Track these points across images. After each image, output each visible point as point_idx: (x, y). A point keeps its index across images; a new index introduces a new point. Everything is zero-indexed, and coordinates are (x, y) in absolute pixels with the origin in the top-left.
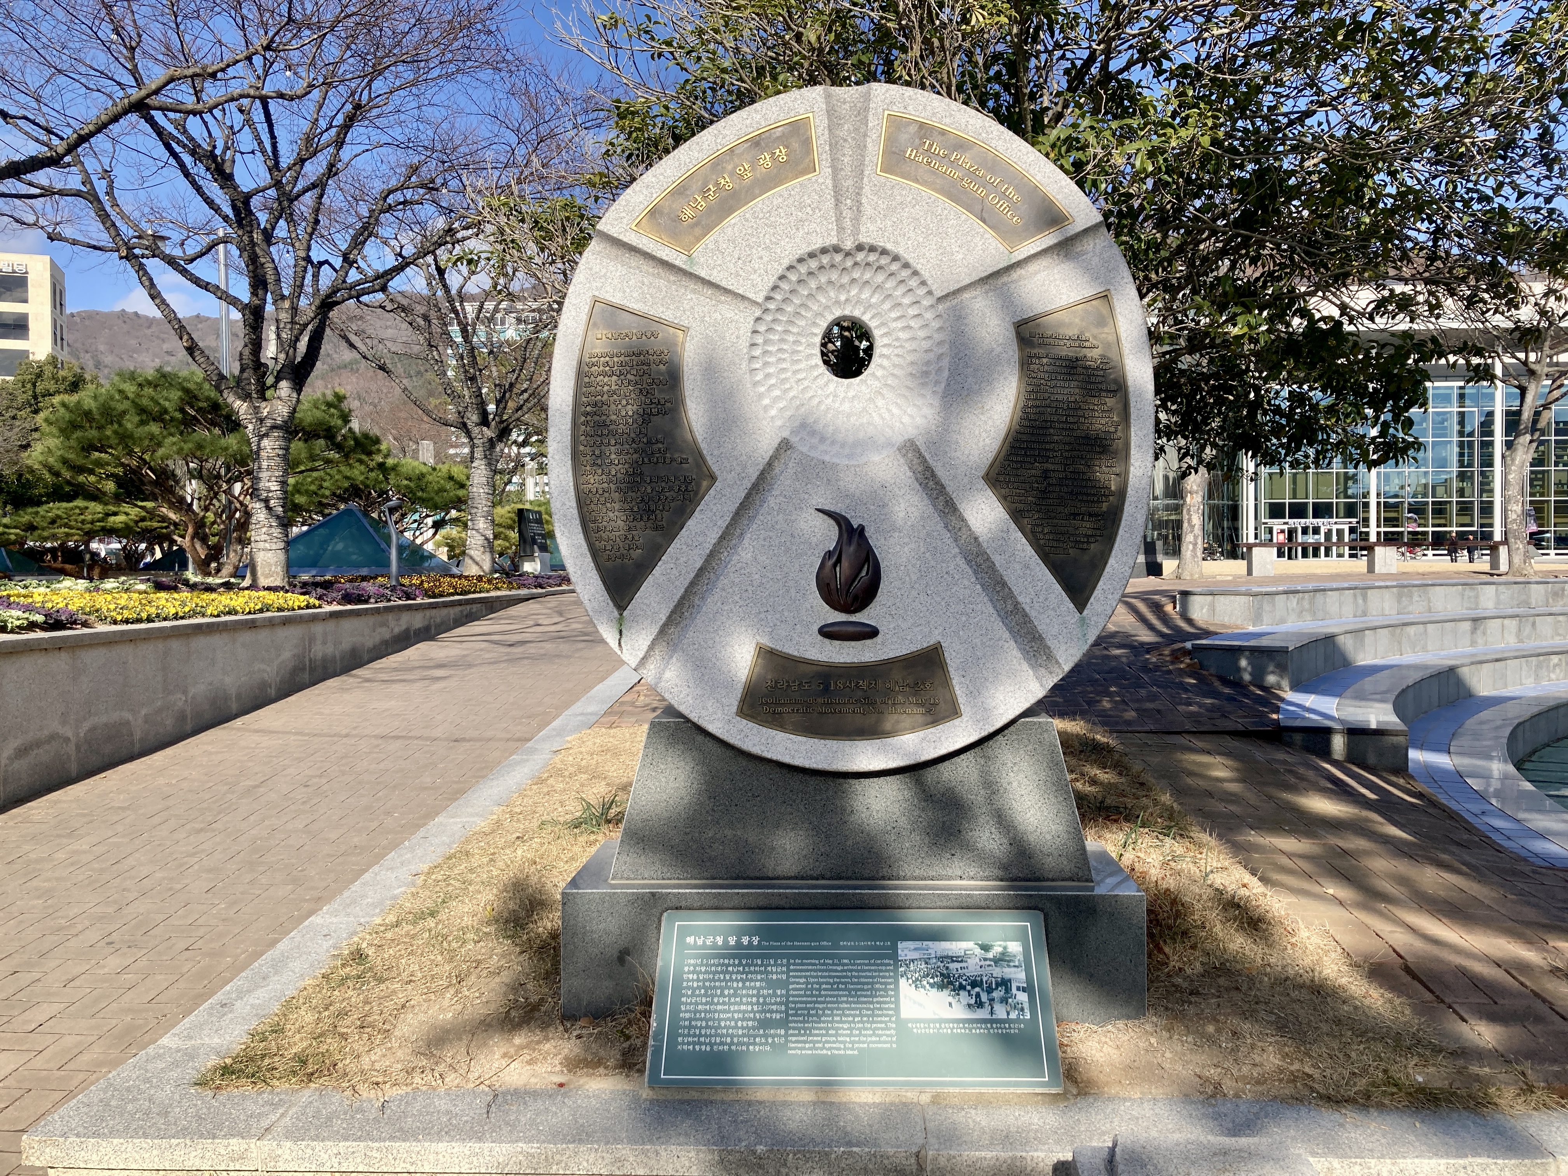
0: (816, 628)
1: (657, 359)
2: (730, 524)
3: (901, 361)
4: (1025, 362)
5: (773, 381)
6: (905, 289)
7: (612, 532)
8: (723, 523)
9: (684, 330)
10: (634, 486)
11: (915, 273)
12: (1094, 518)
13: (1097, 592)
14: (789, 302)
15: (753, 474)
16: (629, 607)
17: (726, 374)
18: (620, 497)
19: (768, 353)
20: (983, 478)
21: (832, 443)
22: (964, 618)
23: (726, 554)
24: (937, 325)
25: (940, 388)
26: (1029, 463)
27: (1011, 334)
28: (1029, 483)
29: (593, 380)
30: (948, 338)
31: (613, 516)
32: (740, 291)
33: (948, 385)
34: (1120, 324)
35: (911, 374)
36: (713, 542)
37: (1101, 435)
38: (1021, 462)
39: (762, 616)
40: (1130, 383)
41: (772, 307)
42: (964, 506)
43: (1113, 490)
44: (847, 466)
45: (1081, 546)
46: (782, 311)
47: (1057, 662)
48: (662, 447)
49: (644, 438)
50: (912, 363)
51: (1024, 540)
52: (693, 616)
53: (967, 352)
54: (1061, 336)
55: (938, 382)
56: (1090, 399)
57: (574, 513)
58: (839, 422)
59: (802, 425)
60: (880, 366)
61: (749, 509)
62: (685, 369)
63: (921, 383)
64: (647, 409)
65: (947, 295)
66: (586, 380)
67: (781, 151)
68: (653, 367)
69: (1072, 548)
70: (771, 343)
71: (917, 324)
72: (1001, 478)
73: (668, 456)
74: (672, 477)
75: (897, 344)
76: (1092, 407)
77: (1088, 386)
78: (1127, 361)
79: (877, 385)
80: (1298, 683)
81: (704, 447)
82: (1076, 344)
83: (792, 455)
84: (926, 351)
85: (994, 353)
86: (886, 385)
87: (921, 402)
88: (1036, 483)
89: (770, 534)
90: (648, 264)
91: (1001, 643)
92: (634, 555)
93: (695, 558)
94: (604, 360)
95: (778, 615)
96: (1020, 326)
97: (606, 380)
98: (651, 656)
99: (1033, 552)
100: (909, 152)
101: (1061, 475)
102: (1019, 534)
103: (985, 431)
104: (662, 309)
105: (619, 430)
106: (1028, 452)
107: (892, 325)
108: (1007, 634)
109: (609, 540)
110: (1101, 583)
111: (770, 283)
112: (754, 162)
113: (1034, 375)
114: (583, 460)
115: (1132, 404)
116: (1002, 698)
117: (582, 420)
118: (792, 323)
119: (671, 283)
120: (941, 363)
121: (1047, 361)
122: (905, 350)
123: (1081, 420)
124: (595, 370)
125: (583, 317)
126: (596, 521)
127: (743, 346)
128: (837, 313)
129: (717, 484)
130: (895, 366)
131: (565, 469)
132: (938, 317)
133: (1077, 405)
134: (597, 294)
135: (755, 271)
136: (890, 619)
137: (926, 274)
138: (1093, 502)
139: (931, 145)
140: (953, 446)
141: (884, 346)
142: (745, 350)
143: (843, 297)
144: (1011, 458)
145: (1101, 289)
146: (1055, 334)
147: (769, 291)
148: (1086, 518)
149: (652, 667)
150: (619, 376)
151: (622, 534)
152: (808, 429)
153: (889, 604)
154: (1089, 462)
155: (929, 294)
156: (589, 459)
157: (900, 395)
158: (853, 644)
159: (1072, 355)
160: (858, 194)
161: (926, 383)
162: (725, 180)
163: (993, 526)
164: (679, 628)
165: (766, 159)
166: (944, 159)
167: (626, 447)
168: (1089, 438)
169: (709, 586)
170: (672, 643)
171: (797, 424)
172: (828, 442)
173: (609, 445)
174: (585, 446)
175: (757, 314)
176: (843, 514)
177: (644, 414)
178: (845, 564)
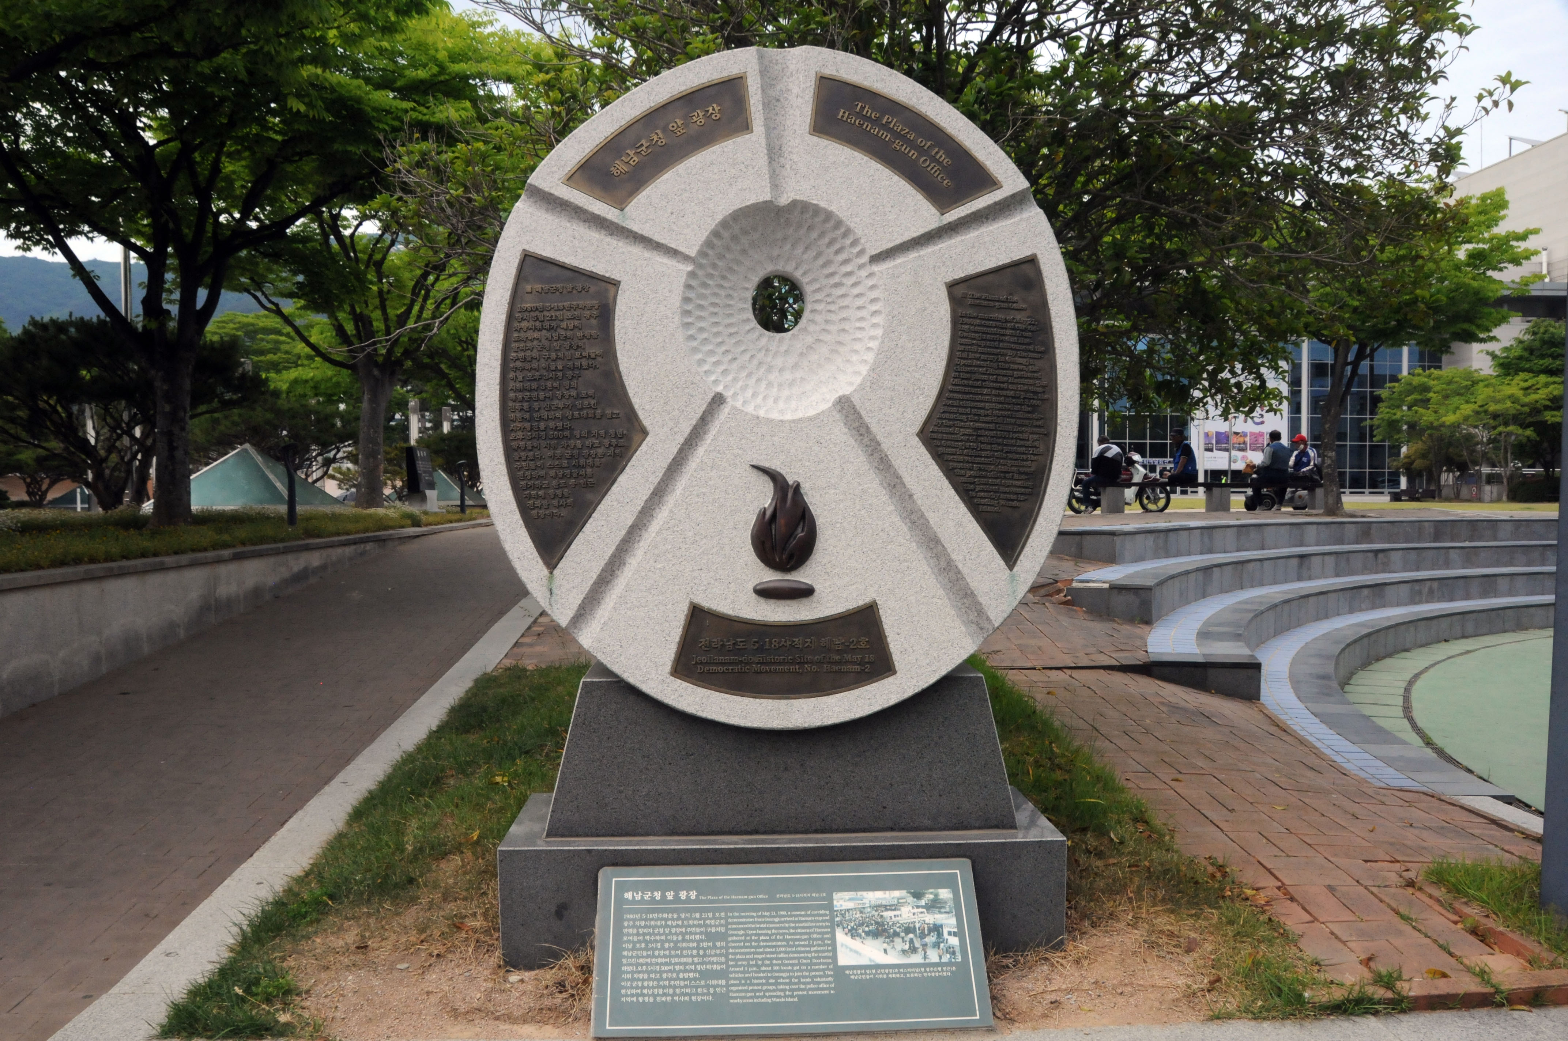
0: (750, 586)
1: (587, 313)
2: (662, 480)
3: (833, 317)
4: (957, 321)
5: (705, 335)
6: (837, 246)
7: (540, 488)
8: (655, 479)
9: (616, 284)
10: (564, 442)
11: (848, 232)
12: (1024, 477)
13: (1027, 549)
14: (721, 257)
15: (686, 429)
16: (560, 566)
17: (658, 328)
18: (550, 453)
19: (701, 307)
20: (918, 435)
21: (765, 398)
22: (899, 576)
23: (657, 510)
24: (870, 282)
25: (874, 344)
26: (961, 421)
27: (944, 294)
28: (961, 441)
29: (522, 334)
30: (881, 296)
31: (542, 473)
32: (673, 246)
33: (883, 342)
34: (1047, 287)
35: (844, 330)
36: (645, 498)
37: (1030, 395)
38: (954, 420)
39: (696, 574)
40: (1057, 345)
41: (704, 261)
42: (898, 463)
43: (1042, 448)
44: (782, 421)
45: (1012, 504)
46: (714, 266)
47: (988, 619)
48: (593, 402)
49: (574, 393)
50: (844, 319)
51: (957, 498)
52: (625, 574)
53: (900, 310)
54: (990, 297)
55: (872, 338)
56: (1019, 360)
57: (503, 469)
58: (772, 377)
59: (735, 379)
60: (812, 321)
61: (681, 465)
62: (617, 322)
63: (855, 340)
64: (578, 363)
65: (881, 254)
66: (516, 334)
67: (714, 109)
68: (584, 320)
69: (1003, 506)
70: (703, 297)
71: (850, 281)
72: (935, 436)
73: (599, 411)
74: (602, 432)
75: (829, 300)
76: (1021, 367)
77: (1017, 347)
78: (1054, 324)
79: (809, 339)
80: (1159, 617)
81: (636, 402)
82: (1005, 305)
83: (726, 410)
84: (859, 308)
85: (928, 311)
86: (819, 340)
87: (855, 358)
88: (968, 441)
89: (704, 490)
90: (579, 218)
91: (935, 600)
92: (564, 512)
93: (627, 514)
94: (533, 314)
95: (712, 574)
96: (952, 286)
97: (536, 335)
98: (581, 615)
99: (966, 509)
100: (841, 114)
101: (992, 433)
102: (953, 492)
103: (919, 388)
104: (593, 263)
105: (549, 384)
106: (961, 410)
107: (824, 282)
108: (941, 592)
109: (538, 497)
110: (1030, 540)
111: (703, 238)
112: (687, 117)
113: (966, 334)
114: (512, 416)
115: (1059, 366)
116: (935, 655)
117: (512, 375)
118: (724, 278)
119: (603, 237)
120: (875, 320)
121: (978, 322)
122: (837, 306)
123: (1010, 380)
124: (524, 324)
125: (513, 271)
126: (524, 478)
127: (676, 300)
128: (769, 268)
129: (648, 439)
130: (827, 321)
131: (493, 424)
132: (871, 275)
133: (1007, 366)
134: (527, 248)
135: (688, 226)
136: (826, 577)
137: (859, 232)
138: (1023, 460)
139: (863, 108)
140: (888, 403)
141: (817, 301)
142: (678, 304)
143: (775, 252)
144: (944, 416)
145: (1028, 253)
146: (984, 295)
147: (702, 246)
148: (1016, 476)
149: (583, 626)
150: (548, 330)
151: (551, 491)
152: (740, 383)
153: (825, 561)
154: (1018, 422)
155: (862, 252)
156: (518, 415)
157: (832, 351)
158: (788, 602)
159: (1001, 316)
160: (791, 152)
161: (860, 339)
162: (658, 137)
163: (927, 484)
164: (610, 586)
165: (698, 116)
166: (876, 122)
167: (555, 402)
168: (1019, 398)
169: (641, 544)
170: (603, 602)
171: (730, 378)
172: (761, 397)
173: (538, 400)
174: (514, 401)
175: (690, 268)
176: (778, 470)
177: (574, 368)
178: (781, 521)
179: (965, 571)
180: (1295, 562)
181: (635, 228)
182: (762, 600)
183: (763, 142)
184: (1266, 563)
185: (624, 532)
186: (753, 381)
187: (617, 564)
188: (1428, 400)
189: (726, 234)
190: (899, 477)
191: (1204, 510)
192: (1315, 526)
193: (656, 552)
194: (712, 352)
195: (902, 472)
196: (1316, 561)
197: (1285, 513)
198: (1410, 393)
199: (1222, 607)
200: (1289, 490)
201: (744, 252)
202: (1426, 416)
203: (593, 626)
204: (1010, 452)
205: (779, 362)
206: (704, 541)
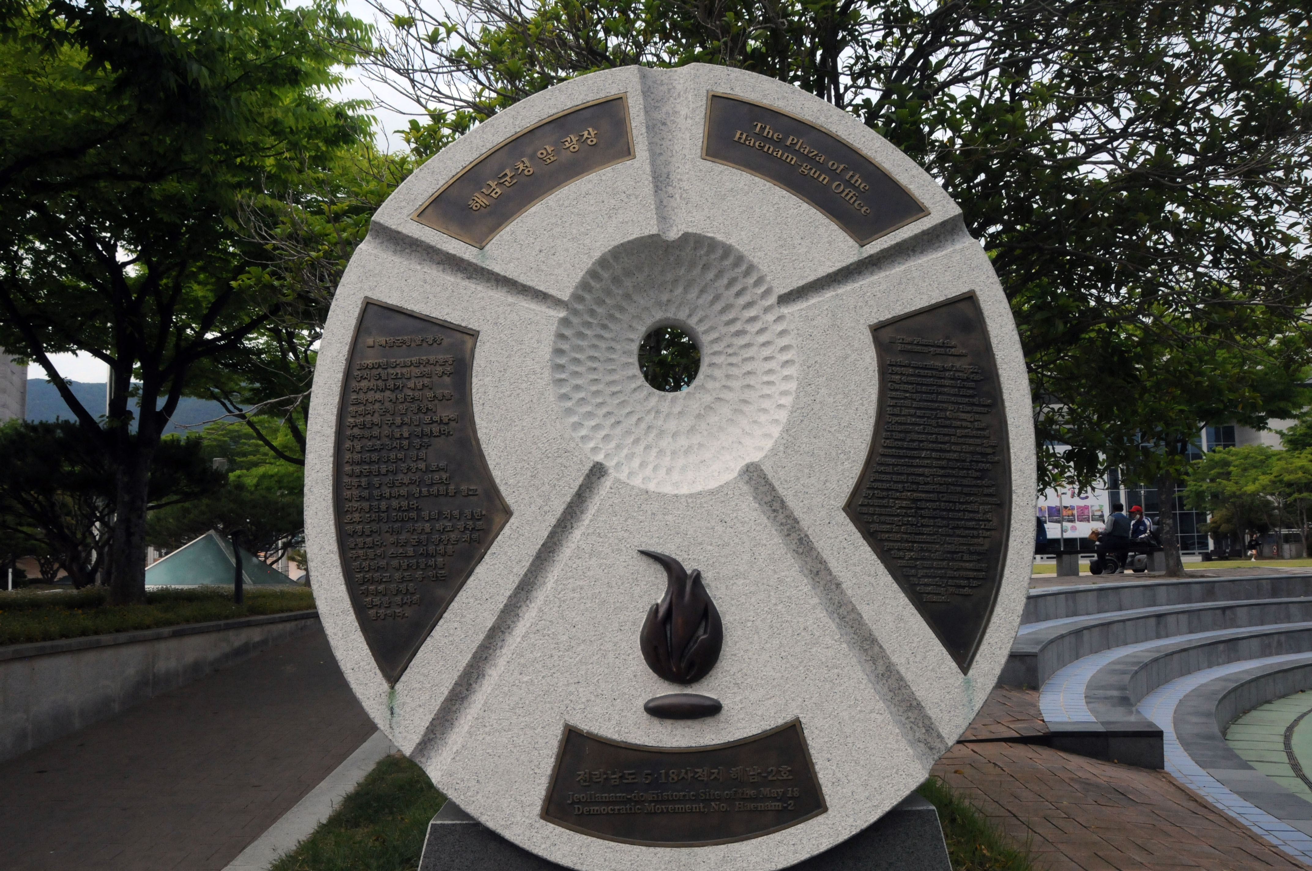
0: (640, 703)
1: (440, 369)
2: (529, 570)
3: (735, 371)
4: (885, 371)
5: (582, 395)
6: (737, 287)
7: (381, 582)
8: (521, 570)
9: (474, 335)
10: (410, 525)
11: (751, 268)
12: (975, 557)
13: (984, 647)
14: (600, 302)
15: (559, 507)
16: (403, 678)
17: (524, 386)
18: (392, 539)
19: (576, 361)
20: (844, 509)
21: (655, 468)
22: (828, 686)
23: (524, 608)
24: (779, 327)
25: (787, 401)
26: (897, 491)
27: (868, 338)
28: (898, 515)
29: (362, 396)
30: (793, 343)
31: (383, 563)
32: (542, 288)
33: (797, 397)
34: (989, 329)
35: (748, 386)
36: (508, 593)
37: (978, 457)
38: (888, 490)
39: (572, 688)
40: (1006, 396)
41: (580, 307)
42: (823, 545)
43: (995, 522)
44: (676, 496)
45: (962, 591)
46: (592, 313)
47: (939, 736)
48: (444, 476)
49: (422, 465)
50: (749, 373)
51: (895, 586)
52: (484, 689)
53: (817, 359)
54: (925, 341)
55: (784, 393)
56: (963, 416)
57: (335, 559)
58: (663, 443)
59: (619, 447)
60: (710, 377)
61: (553, 551)
62: (474, 380)
63: (762, 396)
64: (427, 429)
65: (790, 293)
66: (354, 396)
67: (590, 133)
68: (435, 378)
69: (953, 594)
70: (580, 349)
71: (753, 328)
72: (865, 510)
73: (452, 487)
74: (456, 513)
75: (730, 351)
76: (964, 424)
77: (959, 400)
78: (1000, 372)
79: (708, 399)
80: (1043, 682)
81: (497, 475)
82: (942, 350)
83: (607, 484)
84: (766, 359)
85: (849, 360)
86: (719, 399)
87: (763, 418)
88: (907, 515)
89: (581, 583)
90: (432, 260)
91: (873, 715)
92: (408, 612)
93: (485, 614)
94: (375, 372)
95: (592, 688)
96: (877, 330)
97: (378, 396)
98: (430, 740)
99: (907, 600)
100: (738, 135)
101: (934, 505)
102: (890, 578)
103: (844, 452)
104: (447, 310)
105: (392, 455)
106: (895, 478)
107: (724, 330)
108: (881, 705)
109: (377, 593)
110: (987, 636)
111: (578, 279)
112: (558, 145)
113: (897, 386)
114: (347, 494)
115: (1010, 421)
116: (876, 785)
117: (348, 444)
118: (604, 327)
119: (459, 280)
120: (786, 372)
121: (911, 371)
122: (740, 358)
123: (953, 439)
124: (364, 384)
125: (352, 322)
126: (361, 569)
127: (546, 351)
128: (658, 316)
129: (512, 520)
130: (728, 376)
131: (324, 504)
132: (780, 318)
133: (948, 422)
134: (370, 294)
135: (560, 265)
136: (736, 690)
137: (764, 269)
138: (973, 537)
139: (763, 129)
140: (806, 471)
141: (715, 354)
142: (548, 357)
143: (665, 297)
144: (876, 485)
145: (965, 289)
146: (917, 340)
147: (577, 287)
148: (966, 557)
149: (433, 754)
150: (393, 391)
151: (393, 586)
152: (625, 451)
153: (734, 670)
154: (966, 490)
155: (768, 292)
156: (356, 492)
157: (735, 411)
158: (689, 723)
159: (938, 364)
160: (680, 180)
161: (768, 396)
162: (525, 165)
163: (858, 569)
164: (466, 704)
165: (572, 141)
166: (778, 143)
167: (400, 477)
168: (964, 461)
169: (504, 651)
170: (456, 723)
171: (613, 445)
172: (650, 467)
173: (379, 474)
174: (351, 476)
175: (562, 314)
176: (673, 556)
177: (423, 435)
178: (677, 619)
179: (909, 677)
180: (1153, 621)
181: (497, 269)
182: (656, 721)
183: (648, 168)
184: (1128, 623)
185: (482, 637)
186: (640, 448)
187: (475, 675)
188: (1229, 473)
189: (605, 275)
190: (822, 562)
191: (1055, 575)
192: (1164, 587)
193: (522, 661)
194: (590, 415)
195: (826, 555)
196: (1171, 620)
197: (1128, 575)
198: (1212, 468)
199: (1098, 668)
200: (1130, 554)
201: (627, 296)
202: (1230, 487)
203: (445, 754)
204: (958, 527)
205: (672, 425)
206: (583, 646)
